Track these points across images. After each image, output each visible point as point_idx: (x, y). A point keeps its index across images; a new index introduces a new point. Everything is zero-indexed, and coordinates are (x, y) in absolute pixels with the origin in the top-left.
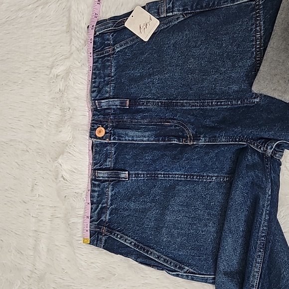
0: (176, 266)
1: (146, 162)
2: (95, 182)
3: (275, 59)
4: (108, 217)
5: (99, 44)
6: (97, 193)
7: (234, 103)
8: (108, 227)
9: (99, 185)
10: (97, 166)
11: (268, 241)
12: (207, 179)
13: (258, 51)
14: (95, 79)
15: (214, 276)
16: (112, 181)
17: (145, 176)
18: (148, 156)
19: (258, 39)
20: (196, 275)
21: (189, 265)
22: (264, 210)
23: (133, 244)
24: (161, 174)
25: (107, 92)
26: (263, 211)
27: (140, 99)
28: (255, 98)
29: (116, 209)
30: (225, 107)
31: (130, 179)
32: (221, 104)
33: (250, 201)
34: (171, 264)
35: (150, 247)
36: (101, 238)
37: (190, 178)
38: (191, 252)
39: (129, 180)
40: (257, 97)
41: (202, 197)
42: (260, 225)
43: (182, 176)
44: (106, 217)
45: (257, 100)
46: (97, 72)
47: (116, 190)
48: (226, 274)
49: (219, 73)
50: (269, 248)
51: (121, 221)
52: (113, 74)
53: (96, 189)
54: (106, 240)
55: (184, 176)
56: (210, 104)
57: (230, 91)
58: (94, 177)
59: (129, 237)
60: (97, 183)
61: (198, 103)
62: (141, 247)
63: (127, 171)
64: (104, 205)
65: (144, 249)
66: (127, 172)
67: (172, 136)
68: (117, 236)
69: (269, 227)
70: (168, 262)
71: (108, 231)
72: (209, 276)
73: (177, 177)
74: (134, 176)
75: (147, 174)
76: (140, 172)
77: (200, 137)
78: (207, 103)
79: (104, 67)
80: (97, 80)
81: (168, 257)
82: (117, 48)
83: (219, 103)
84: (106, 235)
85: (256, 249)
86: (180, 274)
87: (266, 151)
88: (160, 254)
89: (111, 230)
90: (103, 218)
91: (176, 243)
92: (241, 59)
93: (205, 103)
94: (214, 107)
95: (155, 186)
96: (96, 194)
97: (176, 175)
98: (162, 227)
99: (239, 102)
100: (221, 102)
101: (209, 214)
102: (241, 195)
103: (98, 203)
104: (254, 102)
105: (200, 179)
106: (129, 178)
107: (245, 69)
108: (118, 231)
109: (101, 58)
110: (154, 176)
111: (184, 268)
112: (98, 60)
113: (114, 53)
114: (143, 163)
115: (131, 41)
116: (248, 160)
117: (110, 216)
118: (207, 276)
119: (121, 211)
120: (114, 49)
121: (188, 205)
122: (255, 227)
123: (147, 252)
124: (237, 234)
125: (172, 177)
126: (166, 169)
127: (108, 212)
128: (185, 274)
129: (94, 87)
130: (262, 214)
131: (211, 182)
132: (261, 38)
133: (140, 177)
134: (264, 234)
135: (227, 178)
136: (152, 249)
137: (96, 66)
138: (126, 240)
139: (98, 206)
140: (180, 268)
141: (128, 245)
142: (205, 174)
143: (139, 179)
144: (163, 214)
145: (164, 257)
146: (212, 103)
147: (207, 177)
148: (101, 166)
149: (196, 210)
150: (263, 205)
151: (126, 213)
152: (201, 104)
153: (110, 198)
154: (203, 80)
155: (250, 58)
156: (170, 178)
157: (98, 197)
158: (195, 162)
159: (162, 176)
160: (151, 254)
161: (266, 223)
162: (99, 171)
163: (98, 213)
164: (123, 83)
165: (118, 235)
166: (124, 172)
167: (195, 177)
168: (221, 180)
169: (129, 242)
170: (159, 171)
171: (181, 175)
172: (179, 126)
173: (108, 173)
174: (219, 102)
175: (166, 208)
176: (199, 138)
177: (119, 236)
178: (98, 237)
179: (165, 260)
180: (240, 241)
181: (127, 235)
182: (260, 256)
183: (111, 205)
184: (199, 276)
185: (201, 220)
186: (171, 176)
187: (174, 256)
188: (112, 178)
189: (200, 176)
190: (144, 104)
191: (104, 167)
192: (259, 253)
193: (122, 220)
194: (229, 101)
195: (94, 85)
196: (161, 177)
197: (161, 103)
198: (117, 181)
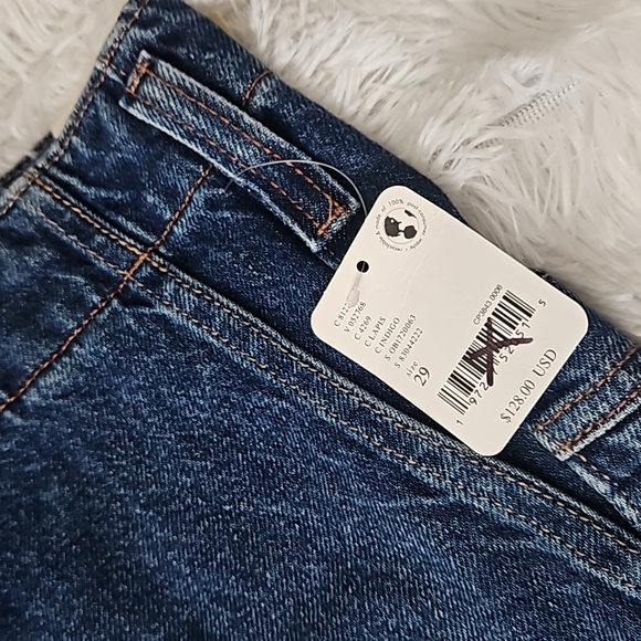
5: (111, 159)
82: (176, 297)
115: (271, 355)
120: (155, 281)
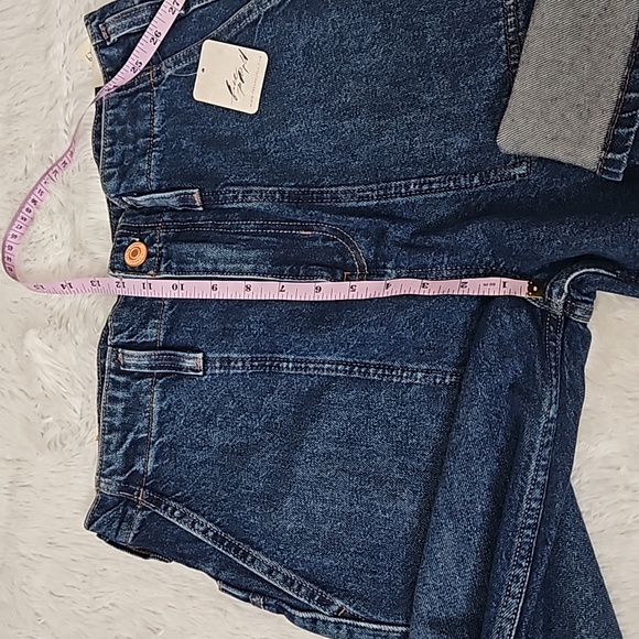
0: (312, 597)
1: (250, 330)
2: (118, 378)
3: (549, 57)
4: (150, 465)
6: (122, 405)
7: (463, 182)
8: (151, 489)
9: (127, 386)
10: (122, 338)
11: (542, 541)
12: (401, 376)
13: (512, 43)
14: (111, 145)
15: (404, 629)
16: (160, 376)
17: (247, 364)
18: (254, 314)
19: (510, 11)
20: (359, 624)
21: (345, 595)
22: (534, 456)
23: (211, 534)
24: (288, 361)
25: (141, 173)
26: (530, 459)
27: (225, 186)
28: (514, 166)
29: (172, 445)
30: (442, 195)
31: (209, 372)
32: (430, 190)
33: (505, 435)
34: (299, 589)
35: (251, 544)
36: (132, 517)
37: (360, 372)
38: (353, 561)
39: (205, 374)
40: (521, 163)
41: (388, 422)
42: (521, 496)
43: (340, 368)
44: (147, 464)
45: (521, 170)
46: (118, 129)
47: (171, 398)
48: (434, 624)
49: (417, 107)
50: (545, 559)
51: (185, 476)
52: (156, 129)
53: (120, 395)
54: (143, 522)
55: (345, 366)
56: (403, 190)
57: (451, 153)
58: (113, 365)
59: (203, 516)
60: (122, 379)
61: (373, 190)
62: (231, 545)
63: (199, 351)
64: (141, 436)
65: (237, 550)
66: (200, 355)
67: (317, 265)
68: (172, 513)
69: (547, 502)
70: (292, 584)
71: (150, 500)
72: (391, 628)
73: (328, 369)
74: (218, 365)
75: (252, 361)
76: (235, 355)
77: (385, 267)
78: (396, 187)
79: (135, 115)
80: (117, 147)
81: (294, 572)
83: (425, 187)
84: (144, 508)
85: (509, 559)
86: (321, 617)
87: (548, 303)
88: (275, 563)
89: (159, 495)
90: (138, 467)
91: (318, 535)
92: (473, 68)
93: (390, 189)
94: (413, 198)
95: (272, 391)
96: (119, 407)
97: (324, 363)
98: (285, 495)
99: (476, 181)
100: (431, 183)
101: (402, 467)
102: (482, 419)
103: (126, 428)
104: (515, 176)
105: (384, 375)
106: (205, 370)
107: (484, 93)
108: (175, 500)
109: (126, 96)
110: (270, 366)
111: (333, 603)
112: (120, 102)
113: (159, 83)
114: (242, 330)
116: (502, 325)
117: (156, 460)
118: (387, 628)
119: (184, 452)
121: (351, 442)
122: (510, 500)
123: (244, 556)
124: (468, 520)
125: (315, 369)
126: (300, 349)
127: (152, 453)
128: (333, 620)
129: (111, 165)
130: (527, 468)
131: (410, 385)
132: (518, 8)
133: (234, 368)
134: (531, 522)
135: (451, 376)
136: (255, 549)
137: (115, 114)
138: (193, 523)
139: (125, 438)
140: (322, 602)
141: (200, 536)
142: (397, 364)
143: (232, 372)
144: (289, 462)
145: (285, 571)
146: (407, 187)
147: (403, 371)
148: (133, 336)
149: (370, 455)
150: (532, 444)
151: (199, 457)
152: (382, 192)
153: (156, 419)
154: (380, 130)
155: (493, 62)
156: (311, 372)
157: (124, 415)
158: (372, 330)
159: (291, 365)
160: (253, 561)
161: (538, 491)
162: (126, 351)
163: (125, 454)
164: (186, 151)
165: (174, 509)
166: (192, 355)
167: (371, 371)
168: (438, 381)
169: (201, 529)
170: (282, 352)
171: (338, 364)
172: (334, 239)
173: (150, 356)
174: (425, 183)
175: (296, 446)
176: (382, 271)
177: (177, 513)
178: (125, 512)
179: (286, 578)
180: (476, 539)
181: (197, 512)
182: (518, 577)
183: (160, 434)
184: (366, 625)
185: (382, 483)
186: (312, 366)
187: (311, 570)
188: (161, 368)
189: (384, 369)
190: (236, 197)
191: (139, 341)
192: (518, 571)
193: (188, 474)
194: (450, 179)
195: (109, 160)
196: (287, 367)
197: (282, 193)
198: (173, 377)
